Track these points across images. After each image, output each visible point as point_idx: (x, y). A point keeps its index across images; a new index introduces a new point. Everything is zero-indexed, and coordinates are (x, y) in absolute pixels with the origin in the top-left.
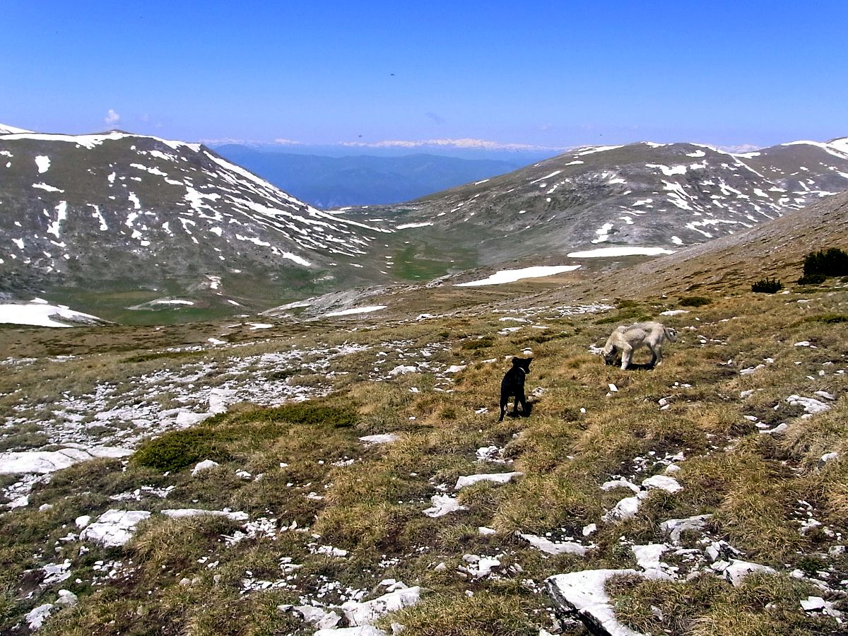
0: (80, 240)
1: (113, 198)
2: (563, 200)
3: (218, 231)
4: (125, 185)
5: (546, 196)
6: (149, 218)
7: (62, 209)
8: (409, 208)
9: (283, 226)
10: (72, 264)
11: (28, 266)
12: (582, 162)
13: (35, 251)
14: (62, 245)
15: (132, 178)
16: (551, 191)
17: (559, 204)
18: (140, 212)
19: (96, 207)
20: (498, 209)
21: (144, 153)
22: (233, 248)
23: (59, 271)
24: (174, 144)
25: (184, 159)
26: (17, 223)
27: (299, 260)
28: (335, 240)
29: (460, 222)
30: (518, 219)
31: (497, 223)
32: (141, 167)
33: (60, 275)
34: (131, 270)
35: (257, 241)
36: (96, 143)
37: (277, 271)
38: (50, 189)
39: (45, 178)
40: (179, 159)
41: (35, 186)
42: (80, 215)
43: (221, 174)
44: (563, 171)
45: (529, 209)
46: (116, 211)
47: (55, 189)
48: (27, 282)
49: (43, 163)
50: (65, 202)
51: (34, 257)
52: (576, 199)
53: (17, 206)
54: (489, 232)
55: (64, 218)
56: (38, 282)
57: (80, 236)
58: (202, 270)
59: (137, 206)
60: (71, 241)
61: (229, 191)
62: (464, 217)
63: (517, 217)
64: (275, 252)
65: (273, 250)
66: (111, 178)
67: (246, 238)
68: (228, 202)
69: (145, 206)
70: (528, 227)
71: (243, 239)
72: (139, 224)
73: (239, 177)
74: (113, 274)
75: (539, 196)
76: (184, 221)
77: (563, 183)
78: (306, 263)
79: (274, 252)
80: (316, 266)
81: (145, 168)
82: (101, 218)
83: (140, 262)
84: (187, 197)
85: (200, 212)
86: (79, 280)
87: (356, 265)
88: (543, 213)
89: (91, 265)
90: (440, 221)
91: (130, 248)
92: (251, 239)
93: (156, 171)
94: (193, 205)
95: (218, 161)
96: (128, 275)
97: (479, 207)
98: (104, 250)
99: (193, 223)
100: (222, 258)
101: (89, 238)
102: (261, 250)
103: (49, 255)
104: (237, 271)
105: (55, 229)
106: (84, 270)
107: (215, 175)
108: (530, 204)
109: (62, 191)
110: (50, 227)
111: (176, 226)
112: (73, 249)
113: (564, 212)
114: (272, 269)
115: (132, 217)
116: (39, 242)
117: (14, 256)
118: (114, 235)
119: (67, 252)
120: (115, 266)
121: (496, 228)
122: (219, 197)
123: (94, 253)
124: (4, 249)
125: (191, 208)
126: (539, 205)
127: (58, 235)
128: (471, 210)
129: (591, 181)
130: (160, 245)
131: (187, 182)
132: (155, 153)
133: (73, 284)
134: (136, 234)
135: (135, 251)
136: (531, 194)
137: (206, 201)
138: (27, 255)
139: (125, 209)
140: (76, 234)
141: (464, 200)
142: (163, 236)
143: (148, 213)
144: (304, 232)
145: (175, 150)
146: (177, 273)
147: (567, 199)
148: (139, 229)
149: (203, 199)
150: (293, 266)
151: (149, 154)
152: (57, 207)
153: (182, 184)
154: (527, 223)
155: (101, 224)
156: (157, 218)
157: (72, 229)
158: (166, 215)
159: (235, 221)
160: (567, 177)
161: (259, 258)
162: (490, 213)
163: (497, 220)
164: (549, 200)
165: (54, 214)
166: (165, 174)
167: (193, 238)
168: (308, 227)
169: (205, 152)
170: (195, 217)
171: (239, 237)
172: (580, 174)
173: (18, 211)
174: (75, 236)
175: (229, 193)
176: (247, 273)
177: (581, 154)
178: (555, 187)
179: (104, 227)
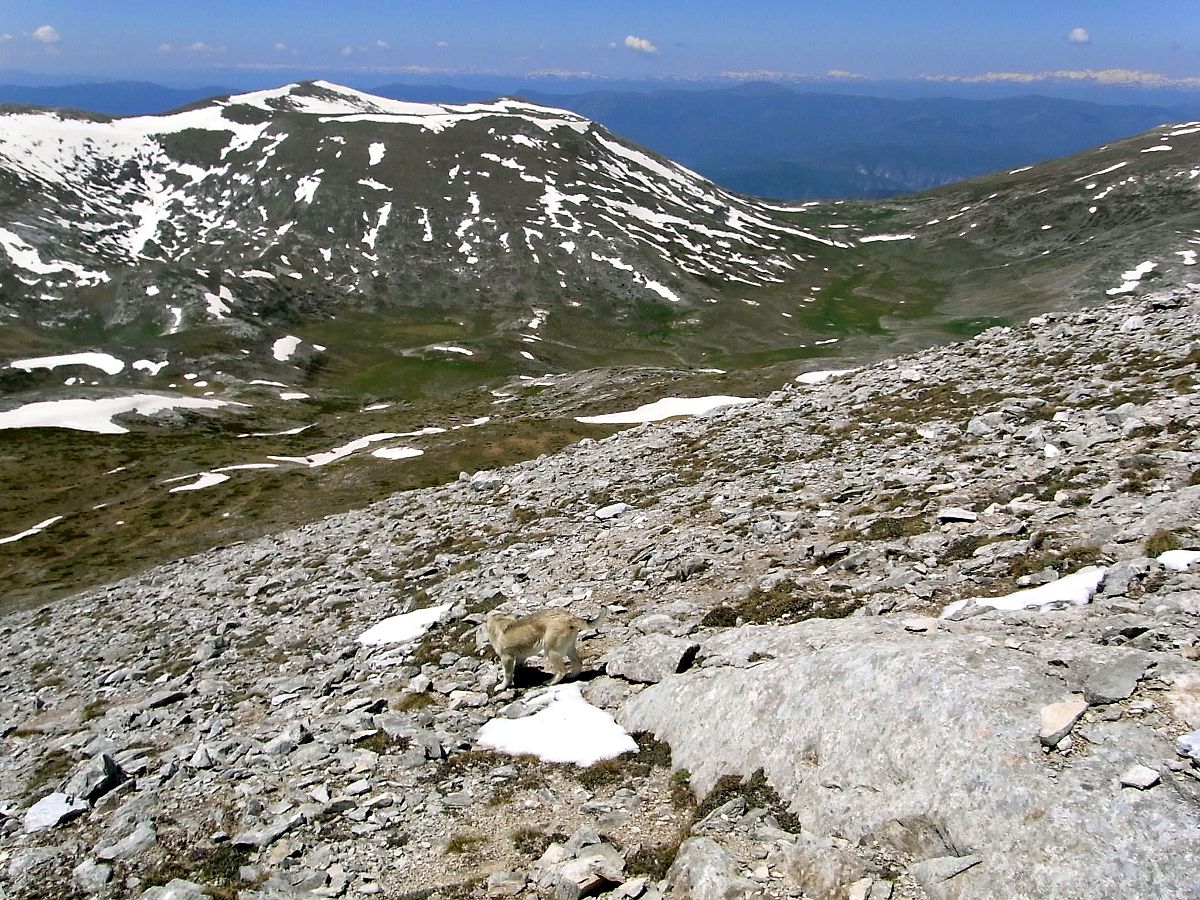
0: (397, 253)
1: (449, 199)
2: (1114, 211)
3: (569, 247)
4: (467, 183)
5: (1090, 205)
6: (485, 227)
7: (385, 211)
8: (898, 208)
9: (667, 240)
10: (379, 284)
11: (328, 283)
12: (1169, 148)
13: (340, 266)
14: (374, 258)
15: (479, 173)
16: (1102, 195)
17: (1107, 217)
18: (477, 219)
19: (425, 211)
20: (1012, 221)
21: (504, 138)
22: (582, 272)
23: (361, 291)
24: (546, 125)
25: (556, 145)
26: (330, 229)
27: (665, 292)
28: (744, 261)
29: (952, 236)
30: (1036, 239)
31: (1005, 243)
32: (494, 158)
33: (362, 297)
34: (444, 295)
35: (617, 263)
36: (447, 125)
37: (630, 306)
38: (377, 186)
39: (377, 173)
40: (549, 146)
41: (361, 182)
42: (403, 221)
43: (604, 164)
44: (1133, 162)
45: (1058, 223)
46: (447, 216)
47: (382, 187)
48: (320, 304)
49: (377, 152)
50: (390, 204)
51: (338, 273)
52: (1135, 211)
53: (335, 207)
54: (986, 256)
55: (385, 224)
56: (333, 305)
57: (397, 249)
58: (530, 301)
59: (476, 210)
60: (384, 254)
61: (605, 189)
62: (960, 229)
63: (1036, 234)
64: (637, 280)
65: (634, 277)
66: (453, 173)
67: (604, 258)
68: (596, 206)
69: (485, 210)
70: (1047, 252)
71: (600, 259)
72: (472, 235)
73: (634, 166)
74: (421, 299)
75: (1080, 203)
76: (529, 232)
77: (1123, 183)
78: (673, 297)
79: (634, 280)
80: (685, 303)
81: (498, 159)
82: (427, 225)
83: (458, 284)
84: (543, 200)
85: (554, 220)
86: (380, 304)
87: (750, 302)
88: (1076, 231)
89: (399, 285)
90: (927, 234)
91: (452, 265)
92: (610, 260)
93: (511, 164)
94: (547, 211)
95: (609, 145)
96: (439, 302)
97: (987, 215)
98: (421, 266)
99: (540, 235)
100: (563, 285)
101: (406, 250)
102: (619, 276)
103: (356, 270)
104: (575, 304)
105: (370, 238)
106: (389, 291)
107: (594, 167)
108: (1061, 216)
109: (390, 190)
110: (366, 235)
111: (517, 240)
112: (384, 263)
113: (1109, 232)
114: (625, 303)
115: (466, 224)
116: (348, 253)
117: (316, 270)
118: (438, 247)
119: (376, 268)
120: (426, 288)
121: (999, 251)
122: (587, 199)
123: (407, 271)
124: (306, 261)
125: (544, 214)
126: (1076, 217)
127: (372, 246)
128: (972, 220)
129: (1170, 182)
130: (489, 264)
131: (548, 178)
132: (518, 139)
133: (371, 310)
134: (465, 248)
135: (457, 270)
136: (1068, 200)
137: (566, 205)
138: (331, 269)
139: (461, 214)
140: (393, 246)
141: (972, 202)
142: (497, 250)
143: (487, 220)
144: (698, 249)
145: (548, 133)
146: (498, 302)
147: (1122, 210)
148: (470, 241)
149: (564, 202)
150: (655, 301)
151: (510, 140)
152: (379, 210)
153: (541, 181)
154: (1047, 246)
155: (426, 233)
156: (495, 228)
157: (390, 238)
158: (508, 223)
159: (597, 233)
160: (1133, 173)
161: (613, 287)
162: (999, 226)
163: (1005, 238)
164: (1093, 210)
165: (375, 217)
166: (522, 168)
167: (535, 256)
168: (708, 240)
169: (594, 133)
170: (546, 228)
171: (595, 256)
172: (1155, 170)
173: (335, 213)
174: (391, 248)
175: (603, 194)
176: (588, 307)
177: (1174, 134)
178: (1109, 189)
179: (428, 237)
